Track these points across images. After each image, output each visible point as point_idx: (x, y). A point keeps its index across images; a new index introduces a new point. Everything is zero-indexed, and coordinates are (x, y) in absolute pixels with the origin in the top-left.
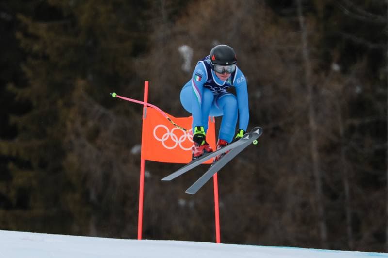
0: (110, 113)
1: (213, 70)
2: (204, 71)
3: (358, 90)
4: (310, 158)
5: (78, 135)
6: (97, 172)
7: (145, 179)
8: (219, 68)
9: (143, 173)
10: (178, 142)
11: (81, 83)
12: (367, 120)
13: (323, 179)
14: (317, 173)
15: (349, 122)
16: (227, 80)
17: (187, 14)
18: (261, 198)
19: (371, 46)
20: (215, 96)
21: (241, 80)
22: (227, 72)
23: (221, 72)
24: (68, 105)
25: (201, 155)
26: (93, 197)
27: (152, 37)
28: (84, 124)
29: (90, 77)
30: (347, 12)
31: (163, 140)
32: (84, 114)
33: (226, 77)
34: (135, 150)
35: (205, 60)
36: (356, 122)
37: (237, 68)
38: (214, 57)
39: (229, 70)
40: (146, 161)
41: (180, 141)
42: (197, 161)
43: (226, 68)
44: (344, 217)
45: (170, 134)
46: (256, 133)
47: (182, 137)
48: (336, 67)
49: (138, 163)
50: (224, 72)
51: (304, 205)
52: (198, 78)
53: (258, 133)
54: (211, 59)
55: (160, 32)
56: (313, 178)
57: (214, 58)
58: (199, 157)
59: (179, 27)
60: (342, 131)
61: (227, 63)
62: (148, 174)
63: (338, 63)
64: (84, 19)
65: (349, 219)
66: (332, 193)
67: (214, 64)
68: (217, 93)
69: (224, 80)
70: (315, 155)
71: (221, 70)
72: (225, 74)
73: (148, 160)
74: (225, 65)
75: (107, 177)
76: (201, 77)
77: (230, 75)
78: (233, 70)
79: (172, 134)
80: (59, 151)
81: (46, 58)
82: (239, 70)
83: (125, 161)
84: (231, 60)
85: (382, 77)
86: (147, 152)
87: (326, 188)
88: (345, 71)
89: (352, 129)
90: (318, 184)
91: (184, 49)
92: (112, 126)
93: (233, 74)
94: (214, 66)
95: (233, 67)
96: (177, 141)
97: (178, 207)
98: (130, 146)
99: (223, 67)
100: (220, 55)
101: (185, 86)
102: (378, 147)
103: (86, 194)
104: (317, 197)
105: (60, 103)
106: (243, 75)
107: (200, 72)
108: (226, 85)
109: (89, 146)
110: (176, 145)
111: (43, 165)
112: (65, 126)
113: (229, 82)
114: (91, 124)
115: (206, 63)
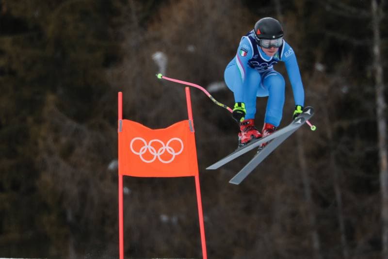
0: (84, 128)
1: (259, 45)
2: (250, 46)
3: (344, 90)
4: (297, 165)
5: (50, 153)
6: (73, 191)
7: (124, 196)
8: (265, 43)
9: (121, 190)
10: (157, 154)
11: (51, 98)
12: (356, 121)
13: (312, 187)
14: (306, 180)
15: (336, 124)
16: (275, 55)
17: (160, 20)
18: (248, 210)
19: (356, 42)
20: (261, 74)
21: (289, 53)
22: (274, 46)
23: (268, 47)
24: (39, 121)
25: (249, 142)
26: (70, 217)
27: (124, 45)
28: (56, 140)
29: (60, 91)
30: (328, 8)
31: (140, 154)
32: (56, 130)
33: (273, 52)
34: (112, 166)
35: (250, 35)
36: (345, 124)
37: (284, 42)
38: (259, 31)
39: (276, 44)
40: (125, 177)
41: (159, 154)
42: (245, 148)
43: (273, 42)
44: (337, 225)
45: (148, 146)
46: (307, 114)
47: (161, 149)
48: (319, 67)
49: (116, 179)
50: (270, 46)
51: (293, 215)
52: (243, 53)
53: (309, 113)
54: (256, 33)
55: (131, 40)
56: (302, 186)
57: (259, 33)
58: (247, 143)
59: (151, 33)
60: (329, 134)
61: (274, 37)
62: (127, 190)
63: (322, 63)
64: (50, 30)
65: (342, 227)
66: (323, 200)
67: (260, 38)
68: (263, 71)
69: (271, 55)
70: (303, 162)
71: (268, 45)
72: (273, 48)
73: (126, 176)
74: (271, 39)
75: (83, 195)
76: (246, 52)
77: (277, 49)
78: (280, 44)
79: (150, 147)
80: (32, 171)
81: (12, 73)
82: (287, 44)
83: (102, 178)
84: (278, 34)
85: (369, 75)
86: (124, 167)
87: (316, 196)
88: (329, 71)
89: (340, 132)
90: (308, 192)
91: (158, 56)
92: (87, 142)
93: (280, 48)
94: (259, 41)
95: (280, 41)
96: (155, 154)
97: (160, 224)
98: (107, 162)
99: (269, 41)
100: (265, 29)
101: (229, 64)
102: (369, 149)
103: (63, 215)
104: (306, 205)
105: (30, 120)
106: (291, 49)
107: (246, 47)
108: (273, 60)
109: (63, 164)
110: (155, 158)
111: (15, 187)
112: (36, 144)
113: (276, 57)
114: (64, 140)
115: (250, 38)
